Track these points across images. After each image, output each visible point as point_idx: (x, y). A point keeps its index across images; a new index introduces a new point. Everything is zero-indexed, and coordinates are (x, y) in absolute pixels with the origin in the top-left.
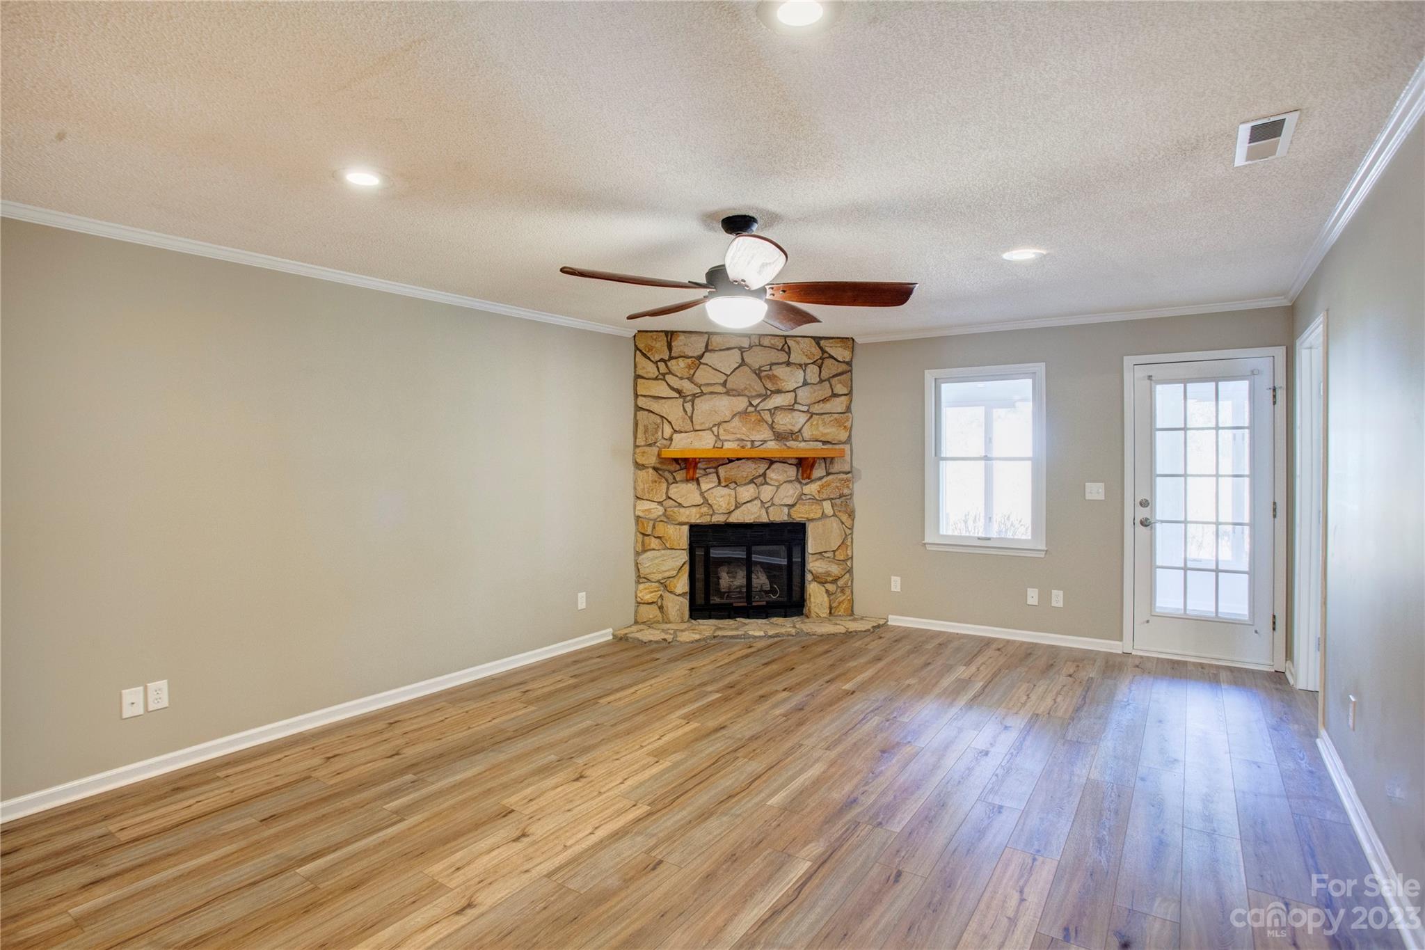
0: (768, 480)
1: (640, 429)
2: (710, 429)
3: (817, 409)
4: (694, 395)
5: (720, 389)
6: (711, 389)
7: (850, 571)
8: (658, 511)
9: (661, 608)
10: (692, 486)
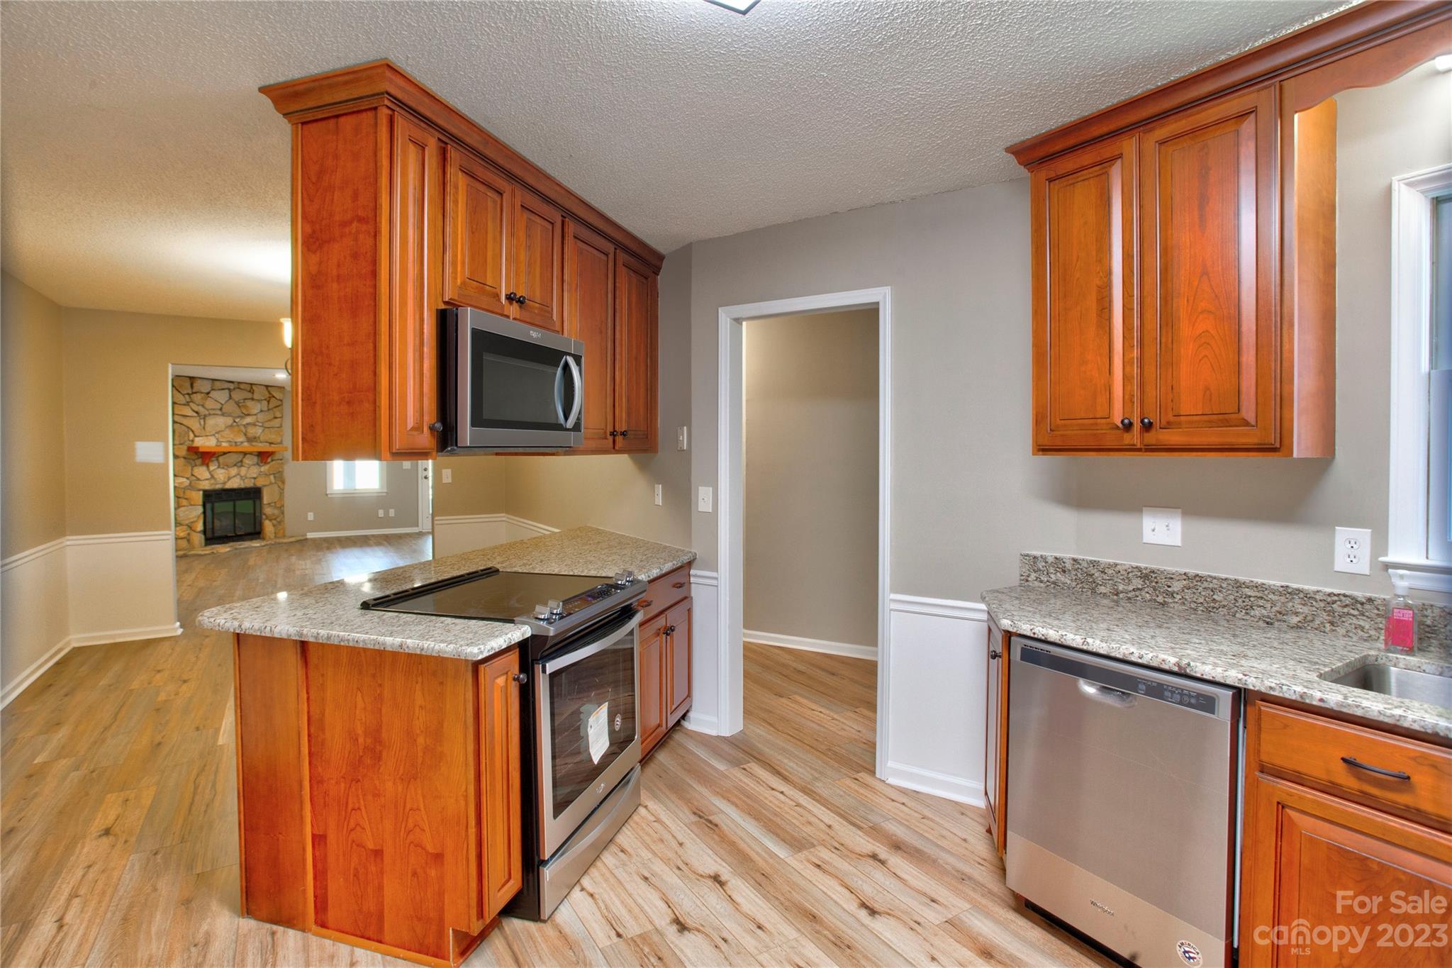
0: (244, 464)
1: (177, 434)
2: (214, 435)
3: (267, 425)
4: (205, 416)
5: (219, 412)
6: (214, 412)
7: (283, 513)
8: (187, 482)
9: (188, 541)
10: (204, 468)
